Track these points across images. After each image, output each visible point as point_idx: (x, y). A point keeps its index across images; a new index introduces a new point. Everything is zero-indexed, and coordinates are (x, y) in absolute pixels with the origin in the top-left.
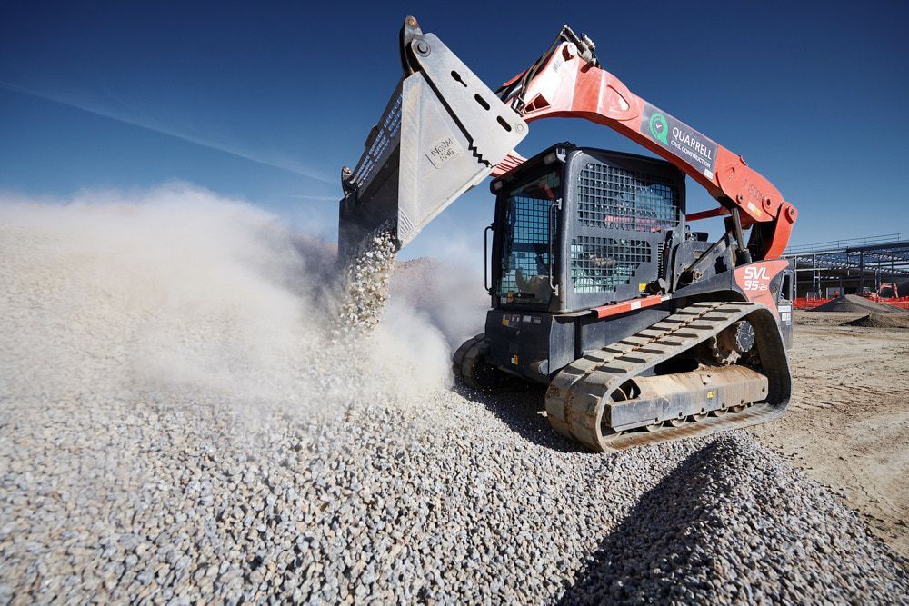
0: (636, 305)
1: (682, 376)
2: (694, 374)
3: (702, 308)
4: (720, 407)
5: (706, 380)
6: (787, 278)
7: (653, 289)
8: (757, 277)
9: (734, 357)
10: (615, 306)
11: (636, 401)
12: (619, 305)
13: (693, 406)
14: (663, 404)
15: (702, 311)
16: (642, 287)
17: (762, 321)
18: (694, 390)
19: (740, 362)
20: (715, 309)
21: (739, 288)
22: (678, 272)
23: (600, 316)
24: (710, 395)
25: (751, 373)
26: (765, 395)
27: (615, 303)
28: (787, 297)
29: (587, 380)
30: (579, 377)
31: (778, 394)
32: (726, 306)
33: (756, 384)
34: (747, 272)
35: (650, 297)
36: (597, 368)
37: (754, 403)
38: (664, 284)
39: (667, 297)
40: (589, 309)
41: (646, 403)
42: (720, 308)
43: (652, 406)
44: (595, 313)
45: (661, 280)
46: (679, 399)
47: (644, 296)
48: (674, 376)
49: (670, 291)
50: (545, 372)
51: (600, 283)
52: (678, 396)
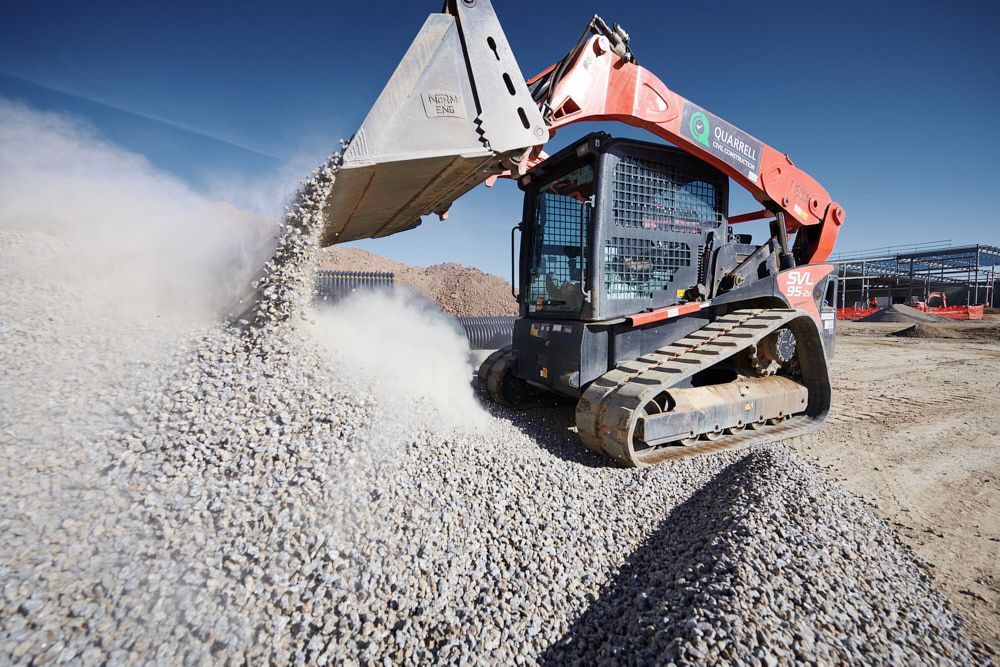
0: (673, 312)
1: (720, 387)
2: (732, 386)
3: (742, 316)
4: (758, 419)
5: (744, 391)
6: (831, 284)
7: (692, 295)
8: (800, 283)
9: (774, 367)
10: (650, 314)
11: (671, 413)
12: (655, 312)
13: (730, 419)
14: (698, 416)
15: (742, 318)
16: (681, 293)
17: (803, 329)
18: (732, 402)
19: (780, 373)
20: (756, 317)
21: (781, 294)
22: (719, 277)
23: (635, 324)
24: (747, 407)
25: (791, 384)
26: (804, 407)
27: (651, 310)
28: (830, 305)
29: (620, 392)
30: (612, 389)
31: (818, 406)
32: (767, 313)
33: (796, 395)
34: (790, 277)
35: (688, 304)
36: (630, 380)
37: (793, 415)
38: (703, 290)
39: (707, 304)
40: (623, 317)
41: (681, 416)
42: (761, 315)
43: (687, 418)
44: (629, 321)
45: (700, 286)
46: (716, 412)
47: (682, 303)
48: (711, 388)
49: (710, 297)
50: (576, 384)
51: (635, 288)
52: (715, 408)
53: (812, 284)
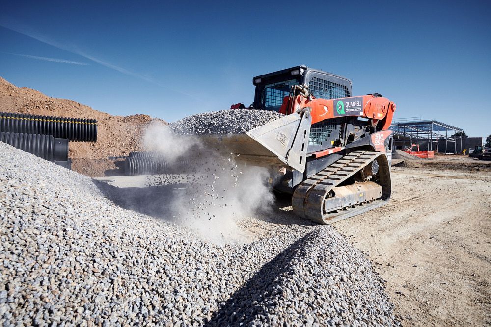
0: (331, 151)
1: (350, 186)
2: (354, 186)
3: (358, 153)
4: (364, 201)
5: (359, 188)
6: (391, 139)
7: (338, 143)
8: (380, 139)
9: (369, 177)
10: (322, 152)
11: (334, 198)
12: (324, 151)
13: (355, 200)
14: (344, 199)
15: (358, 155)
16: (333, 142)
17: (382, 160)
18: (355, 193)
19: (371, 180)
20: (364, 154)
21: (372, 143)
22: (348, 135)
23: (317, 157)
24: (361, 195)
25: (376, 185)
26: (380, 196)
27: (322, 150)
28: (390, 149)
29: (315, 188)
30: (310, 187)
31: (386, 195)
32: (368, 152)
33: (376, 190)
34: (376, 136)
35: (336, 148)
36: (317, 183)
37: (376, 199)
38: (342, 141)
39: (343, 148)
40: (311, 154)
41: (338, 199)
42: (366, 153)
43: (340, 200)
44: (314, 156)
45: (341, 139)
46: (350, 197)
47: (334, 147)
48: (347, 186)
49: (344, 145)
50: (290, 186)
51: (315, 140)
52: (349, 195)
53: (384, 139)
